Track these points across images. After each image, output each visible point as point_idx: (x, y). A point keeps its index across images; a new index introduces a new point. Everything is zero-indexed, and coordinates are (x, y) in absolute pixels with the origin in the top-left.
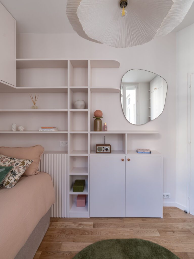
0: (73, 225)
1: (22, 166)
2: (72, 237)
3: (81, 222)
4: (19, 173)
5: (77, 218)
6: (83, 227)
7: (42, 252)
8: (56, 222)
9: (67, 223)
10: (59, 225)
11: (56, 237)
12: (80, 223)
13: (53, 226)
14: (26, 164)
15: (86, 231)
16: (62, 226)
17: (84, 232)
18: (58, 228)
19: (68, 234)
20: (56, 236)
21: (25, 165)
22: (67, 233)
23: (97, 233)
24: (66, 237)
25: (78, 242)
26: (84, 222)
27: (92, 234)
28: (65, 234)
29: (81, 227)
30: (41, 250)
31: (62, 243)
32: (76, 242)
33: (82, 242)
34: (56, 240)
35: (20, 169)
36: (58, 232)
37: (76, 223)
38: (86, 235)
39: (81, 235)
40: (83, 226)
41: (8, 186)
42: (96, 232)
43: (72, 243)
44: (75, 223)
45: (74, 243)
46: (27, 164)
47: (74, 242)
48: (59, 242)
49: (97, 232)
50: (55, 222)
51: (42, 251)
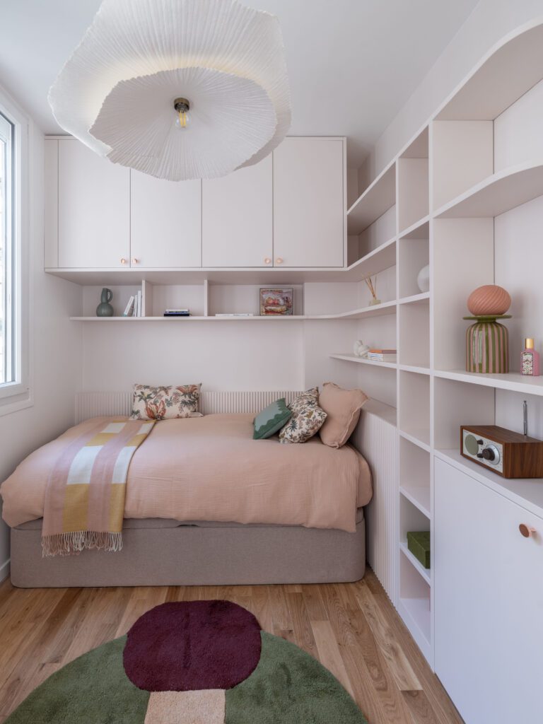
0: (383, 632)
1: (306, 418)
2: (349, 637)
3: (404, 650)
4: (300, 428)
5: (410, 637)
6: (390, 659)
7: (301, 594)
8: (370, 592)
9: (380, 615)
10: (367, 601)
11: (337, 604)
12: (399, 646)
13: (359, 589)
14: (313, 416)
15: (380, 670)
16: (367, 607)
17: (374, 665)
18: (358, 600)
19: (352, 626)
20: (339, 603)
21: (311, 419)
22: (355, 622)
23: (390, 708)
24: (344, 623)
25: (342, 654)
26: (407, 657)
27: (378, 689)
28: (350, 619)
29: (385, 653)
30: (303, 590)
31: (327, 620)
32: (340, 649)
33: (345, 665)
34: (329, 608)
35: (302, 421)
36: (348, 604)
37: (392, 636)
38: (369, 671)
39: (363, 658)
40: (392, 658)
41: (281, 440)
42: (393, 703)
43: (336, 642)
44: (390, 634)
45: (336, 645)
46: (314, 418)
47: (339, 644)
48: (329, 614)
49: (393, 706)
50: (370, 590)
51: (301, 591)
